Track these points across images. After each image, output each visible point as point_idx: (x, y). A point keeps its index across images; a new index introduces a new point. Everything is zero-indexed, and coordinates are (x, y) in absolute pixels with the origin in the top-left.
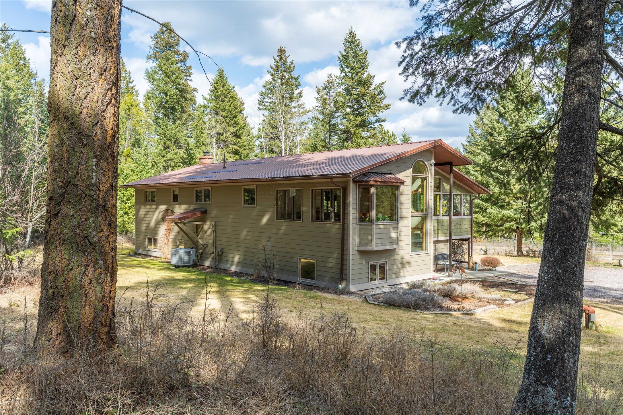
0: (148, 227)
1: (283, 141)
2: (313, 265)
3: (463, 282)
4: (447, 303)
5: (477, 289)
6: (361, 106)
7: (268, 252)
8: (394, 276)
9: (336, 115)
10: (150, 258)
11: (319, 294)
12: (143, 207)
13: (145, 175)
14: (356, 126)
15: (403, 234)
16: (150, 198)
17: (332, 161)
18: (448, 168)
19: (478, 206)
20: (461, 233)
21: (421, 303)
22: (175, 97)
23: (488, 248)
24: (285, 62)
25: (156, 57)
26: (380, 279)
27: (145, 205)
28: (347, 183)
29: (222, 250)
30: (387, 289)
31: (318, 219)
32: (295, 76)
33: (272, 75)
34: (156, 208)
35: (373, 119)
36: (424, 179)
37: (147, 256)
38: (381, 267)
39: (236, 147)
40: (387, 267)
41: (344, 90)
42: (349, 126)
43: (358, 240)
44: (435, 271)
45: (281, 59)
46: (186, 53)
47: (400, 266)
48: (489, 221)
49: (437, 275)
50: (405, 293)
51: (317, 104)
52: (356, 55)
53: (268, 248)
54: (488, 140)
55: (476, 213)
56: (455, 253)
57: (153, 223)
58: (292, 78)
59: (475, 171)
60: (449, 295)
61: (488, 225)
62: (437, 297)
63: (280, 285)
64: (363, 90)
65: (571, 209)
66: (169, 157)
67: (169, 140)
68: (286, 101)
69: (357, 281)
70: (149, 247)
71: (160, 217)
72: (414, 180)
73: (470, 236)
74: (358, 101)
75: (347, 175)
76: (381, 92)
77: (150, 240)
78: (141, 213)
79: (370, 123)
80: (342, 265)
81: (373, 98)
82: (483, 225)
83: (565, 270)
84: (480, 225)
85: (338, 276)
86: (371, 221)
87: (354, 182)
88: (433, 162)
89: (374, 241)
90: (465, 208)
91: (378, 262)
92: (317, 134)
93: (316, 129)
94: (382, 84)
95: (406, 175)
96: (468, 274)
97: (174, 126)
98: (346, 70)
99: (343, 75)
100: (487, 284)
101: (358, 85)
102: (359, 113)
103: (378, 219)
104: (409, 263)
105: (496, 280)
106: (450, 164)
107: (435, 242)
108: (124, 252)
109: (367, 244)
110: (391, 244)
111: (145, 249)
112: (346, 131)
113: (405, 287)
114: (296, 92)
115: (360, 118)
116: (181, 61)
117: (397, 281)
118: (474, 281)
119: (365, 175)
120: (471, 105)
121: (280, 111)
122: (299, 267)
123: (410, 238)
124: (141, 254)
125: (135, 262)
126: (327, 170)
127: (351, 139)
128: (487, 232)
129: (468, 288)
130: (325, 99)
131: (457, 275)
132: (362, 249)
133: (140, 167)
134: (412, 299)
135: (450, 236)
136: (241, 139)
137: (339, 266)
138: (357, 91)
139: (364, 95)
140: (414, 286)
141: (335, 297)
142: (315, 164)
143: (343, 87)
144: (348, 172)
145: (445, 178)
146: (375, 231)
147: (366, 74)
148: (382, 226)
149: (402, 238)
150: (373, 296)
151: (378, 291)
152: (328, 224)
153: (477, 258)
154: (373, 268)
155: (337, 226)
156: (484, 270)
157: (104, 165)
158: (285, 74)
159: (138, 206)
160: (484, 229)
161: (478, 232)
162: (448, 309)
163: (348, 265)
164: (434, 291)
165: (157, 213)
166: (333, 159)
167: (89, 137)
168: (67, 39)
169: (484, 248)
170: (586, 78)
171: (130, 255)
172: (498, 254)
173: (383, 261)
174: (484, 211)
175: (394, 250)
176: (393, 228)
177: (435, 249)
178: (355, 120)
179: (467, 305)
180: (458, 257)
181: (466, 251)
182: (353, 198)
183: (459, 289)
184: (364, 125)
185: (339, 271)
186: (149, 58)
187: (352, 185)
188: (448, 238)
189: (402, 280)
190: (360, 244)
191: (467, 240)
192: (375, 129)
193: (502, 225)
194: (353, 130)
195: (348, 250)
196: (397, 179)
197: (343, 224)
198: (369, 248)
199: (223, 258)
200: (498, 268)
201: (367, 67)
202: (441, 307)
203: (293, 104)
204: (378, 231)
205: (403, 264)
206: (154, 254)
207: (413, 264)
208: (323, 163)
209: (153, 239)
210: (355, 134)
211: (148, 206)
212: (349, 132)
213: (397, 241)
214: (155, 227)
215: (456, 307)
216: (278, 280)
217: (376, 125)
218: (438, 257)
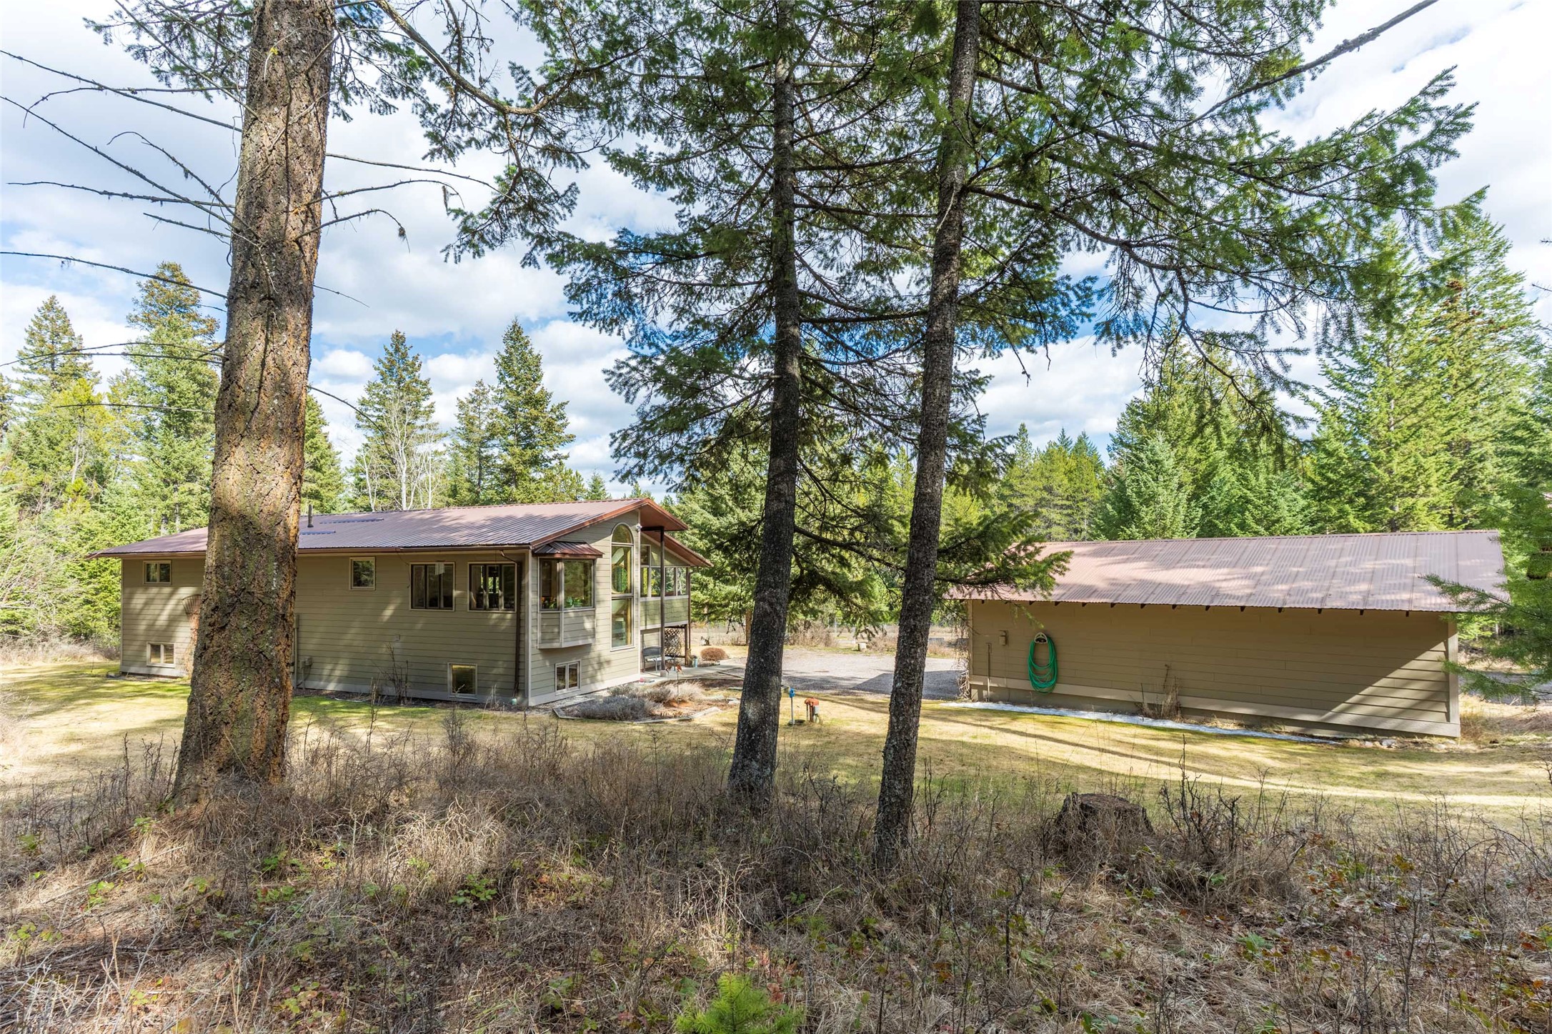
0: (151, 626)
1: (404, 480)
2: (472, 671)
3: (680, 682)
4: (660, 710)
5: (696, 689)
6: (530, 435)
7: (397, 658)
8: (588, 681)
9: (490, 443)
10: (157, 679)
11: (485, 712)
12: (140, 590)
13: (132, 532)
14: (524, 463)
15: (600, 623)
16: (155, 575)
17: (497, 523)
18: (658, 534)
19: (697, 580)
20: (674, 619)
21: (628, 711)
22: (191, 395)
23: (712, 635)
24: (404, 356)
25: (148, 321)
26: (571, 686)
27: (146, 587)
28: (524, 556)
29: (310, 659)
30: (580, 699)
31: (480, 605)
32: (423, 379)
33: (382, 374)
34: (172, 594)
35: (550, 454)
36: (627, 550)
37: (150, 676)
38: (571, 670)
39: (314, 486)
40: (580, 670)
41: (504, 408)
42: (513, 462)
43: (539, 635)
44: (642, 671)
45: (397, 350)
46: (213, 321)
47: (596, 666)
48: (711, 601)
49: (647, 675)
50: (607, 701)
51: (459, 425)
52: (523, 360)
53: (396, 652)
54: (709, 494)
55: (694, 589)
56: (669, 645)
57: (163, 619)
58: (416, 381)
59: (693, 534)
60: (662, 699)
61: (710, 606)
62: (649, 703)
63: (416, 705)
64: (535, 412)
65: (771, 604)
66: (176, 500)
67: (177, 469)
68: (408, 418)
69: (540, 690)
70: (153, 660)
71: (181, 607)
72: (615, 549)
73: (686, 622)
74: (527, 427)
75: (524, 546)
76: (562, 417)
77: (156, 649)
78: (134, 601)
79: (544, 460)
80: (517, 669)
81: (550, 425)
82: (703, 606)
83: (766, 659)
84: (700, 605)
85: (512, 686)
86: (558, 608)
87: (534, 554)
88: (639, 526)
89: (563, 634)
90: (680, 585)
91: (567, 664)
92: (457, 470)
93: (456, 461)
94: (562, 405)
95: (604, 545)
96: (685, 672)
97: (186, 446)
98: (508, 379)
99: (502, 386)
100: (708, 683)
101: (527, 403)
102: (528, 445)
103: (567, 605)
104: (608, 662)
105: (720, 677)
106: (661, 529)
107: (643, 632)
108: (95, 672)
109: (552, 640)
110: (585, 637)
111: (144, 664)
112: (507, 469)
113: (606, 694)
114: (425, 404)
115: (529, 452)
116: (205, 333)
117: (593, 688)
118: (691, 681)
119: (549, 545)
120: (685, 485)
121: (398, 434)
122: (450, 678)
123: (610, 628)
124: (134, 674)
125: (130, 689)
126: (492, 539)
127: (516, 482)
128: (709, 614)
129: (686, 688)
130: (473, 418)
131: (672, 674)
132: (547, 646)
133: (119, 518)
134: (616, 707)
135: (662, 623)
136: (324, 473)
137: (513, 672)
138: (524, 412)
139: (536, 418)
140: (616, 692)
141: (510, 714)
142: (470, 526)
143: (503, 404)
144: (527, 541)
145: (654, 546)
146: (563, 621)
147: (539, 389)
148: (572, 615)
149: (599, 629)
150: (563, 708)
151: (569, 703)
152: (495, 615)
153: (697, 650)
154: (561, 672)
155: (509, 616)
156: (705, 666)
157: (286, 570)
158: (404, 374)
159: (128, 590)
160: (706, 611)
161: (697, 614)
162: (662, 717)
163: (526, 669)
164: (644, 696)
165: (173, 602)
166: (497, 520)
167: (270, 538)
168: (247, 428)
169: (705, 636)
170: (783, 487)
171: (108, 676)
172: (723, 644)
173: (574, 661)
174: (704, 586)
175: (590, 645)
176: (588, 616)
177: (643, 641)
178: (522, 455)
179: (684, 710)
180: (673, 650)
181: (683, 643)
182: (532, 578)
183: (674, 691)
184: (535, 462)
185: (512, 679)
186: (132, 320)
187: (531, 559)
188: (659, 626)
189: (599, 686)
190: (543, 640)
191: (684, 627)
192: (552, 468)
193: (727, 605)
194: (519, 469)
195: (526, 649)
196: (591, 549)
197: (519, 613)
198: (556, 645)
199: (313, 671)
200: (722, 662)
201: (540, 377)
202: (653, 716)
203: (419, 423)
204: (567, 621)
205: (600, 664)
206: (165, 672)
207: (613, 664)
208: (483, 526)
209: (162, 648)
210: (521, 474)
211: (154, 590)
212: (513, 471)
213: (593, 634)
214: (168, 626)
215: (671, 714)
216: (414, 699)
217: (554, 463)
218: (646, 652)
